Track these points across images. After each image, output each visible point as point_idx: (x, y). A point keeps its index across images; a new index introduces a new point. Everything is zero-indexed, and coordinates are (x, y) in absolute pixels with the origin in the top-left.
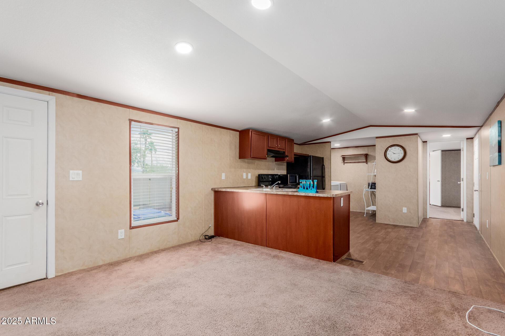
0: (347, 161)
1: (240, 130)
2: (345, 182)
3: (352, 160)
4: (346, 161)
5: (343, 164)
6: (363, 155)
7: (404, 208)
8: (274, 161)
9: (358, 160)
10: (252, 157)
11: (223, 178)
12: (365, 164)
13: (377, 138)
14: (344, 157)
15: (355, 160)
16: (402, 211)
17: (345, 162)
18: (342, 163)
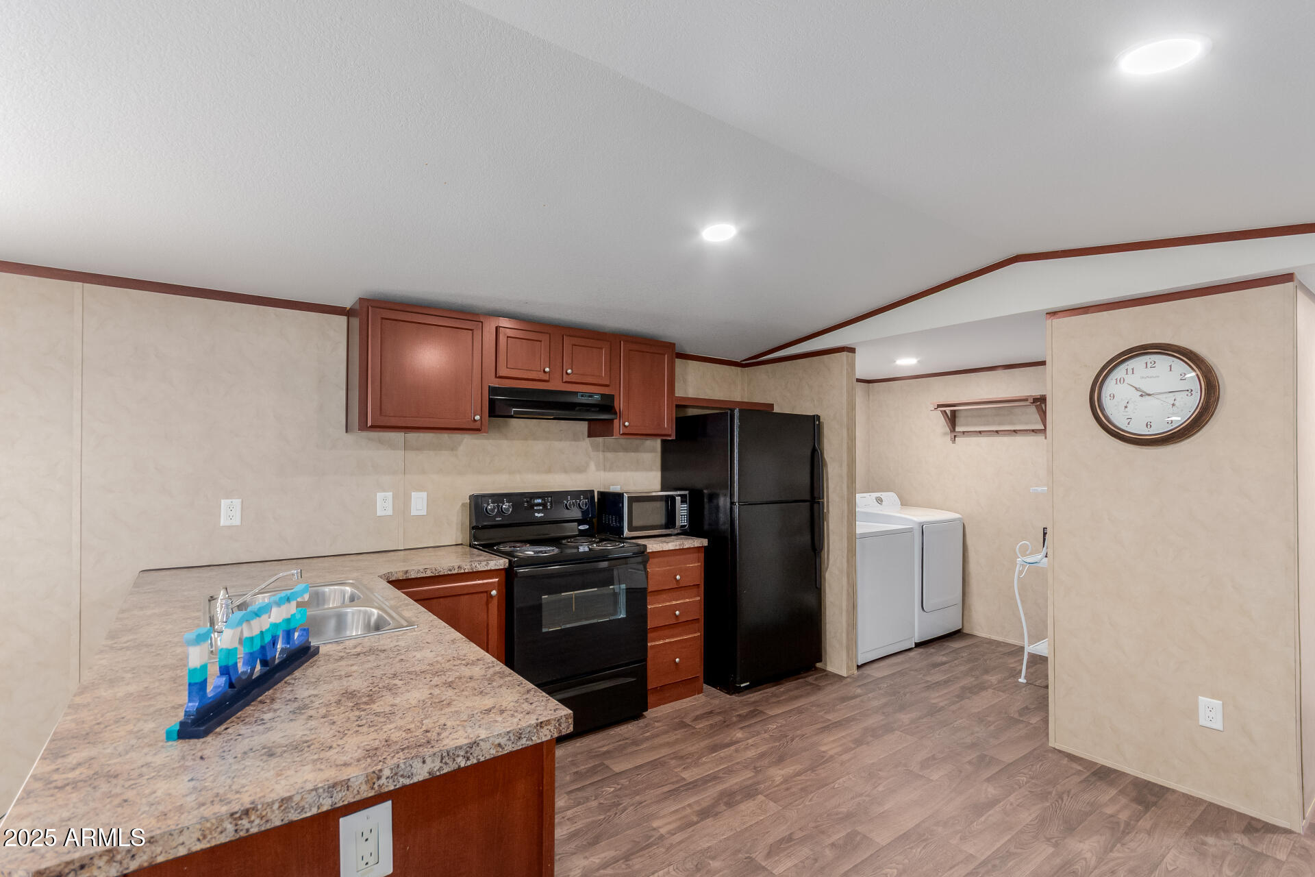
0: (967, 425)
1: (348, 304)
2: (957, 516)
3: (985, 425)
4: (963, 425)
5: (948, 438)
6: (1026, 400)
7: (1203, 701)
8: (586, 433)
9: (1013, 424)
10: (369, 424)
11: (224, 521)
12: (1039, 438)
13: (1053, 314)
14: (953, 412)
15: (1000, 424)
16: (1193, 712)
17: (957, 429)
18: (945, 434)
